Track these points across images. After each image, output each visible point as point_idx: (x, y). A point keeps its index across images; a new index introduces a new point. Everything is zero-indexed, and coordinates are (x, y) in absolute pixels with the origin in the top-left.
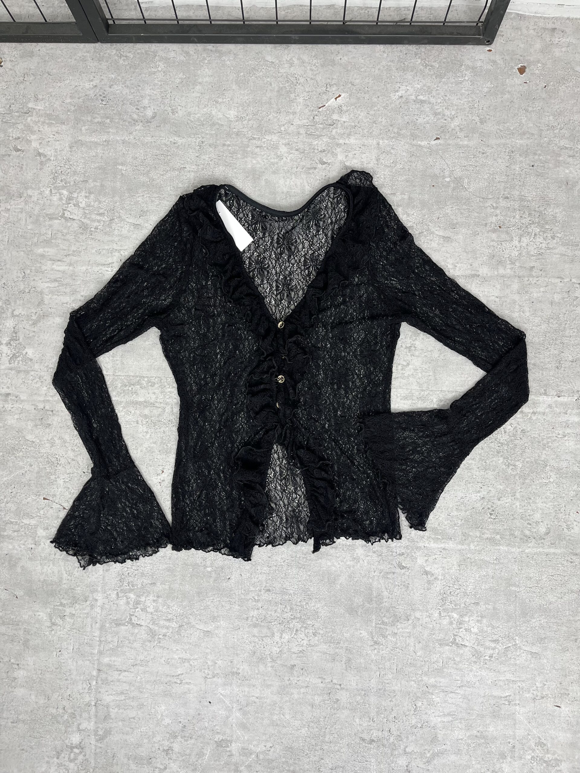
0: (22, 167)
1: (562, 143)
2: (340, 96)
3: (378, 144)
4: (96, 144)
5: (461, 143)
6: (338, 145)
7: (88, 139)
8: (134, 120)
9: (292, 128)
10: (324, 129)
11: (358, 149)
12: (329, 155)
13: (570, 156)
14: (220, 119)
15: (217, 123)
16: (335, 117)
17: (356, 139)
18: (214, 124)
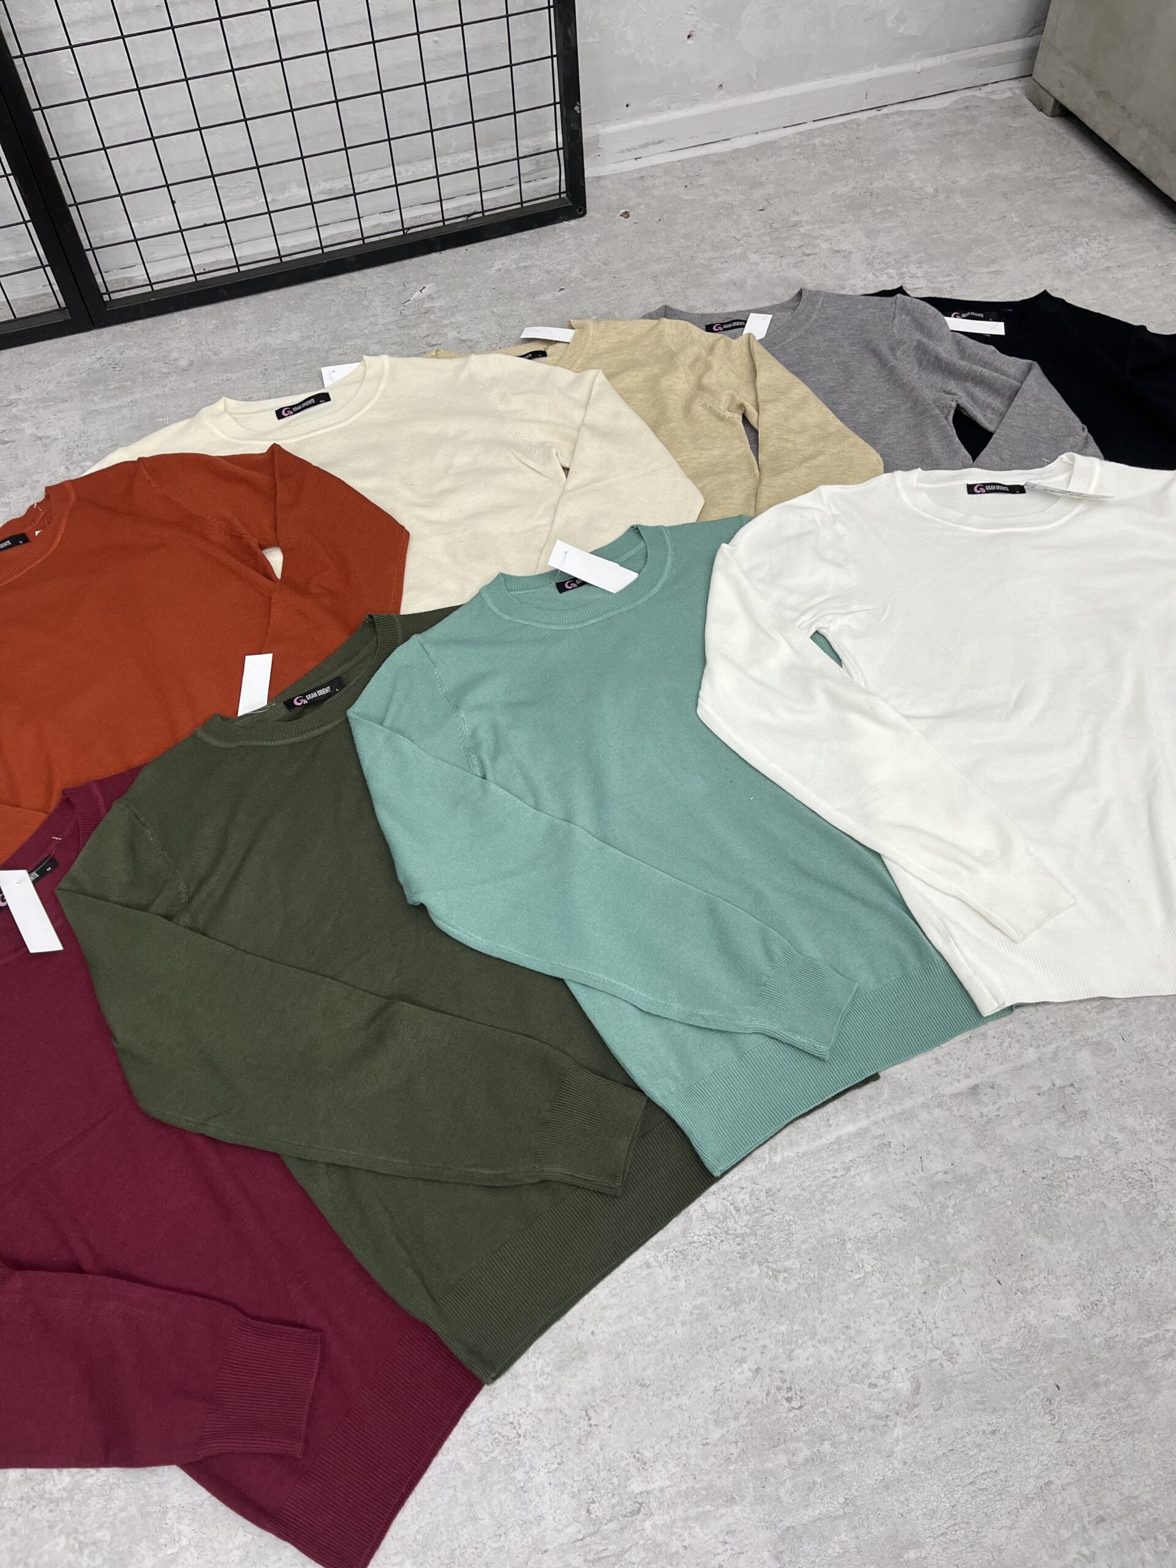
0: (17, 457)
1: (708, 255)
2: (424, 288)
3: (493, 312)
4: (120, 407)
5: (592, 286)
6: (443, 326)
7: (105, 406)
8: (164, 374)
9: (376, 329)
10: (418, 318)
11: (469, 323)
12: (436, 337)
13: (722, 263)
14: (281, 344)
15: (278, 349)
16: (427, 305)
17: (463, 315)
18: (274, 351)
